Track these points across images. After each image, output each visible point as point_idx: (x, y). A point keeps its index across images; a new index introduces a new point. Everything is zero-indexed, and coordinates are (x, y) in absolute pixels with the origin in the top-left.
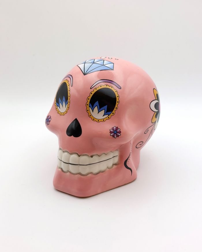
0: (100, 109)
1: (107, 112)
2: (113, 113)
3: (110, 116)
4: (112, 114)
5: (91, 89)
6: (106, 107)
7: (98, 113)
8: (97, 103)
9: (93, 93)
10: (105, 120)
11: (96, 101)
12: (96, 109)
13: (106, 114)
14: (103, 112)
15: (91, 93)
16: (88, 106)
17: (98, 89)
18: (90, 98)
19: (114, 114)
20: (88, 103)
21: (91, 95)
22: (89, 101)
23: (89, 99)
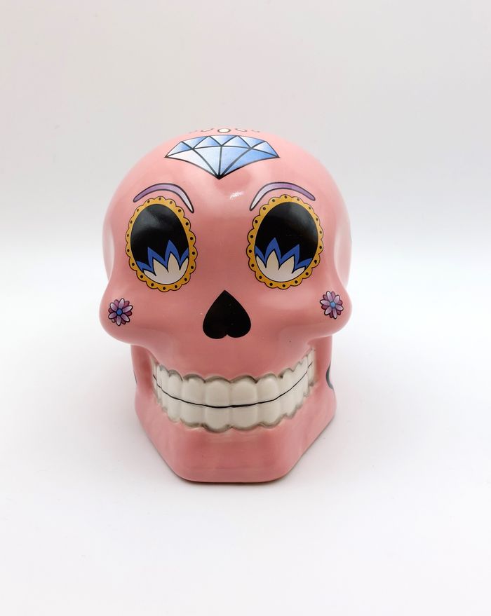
0: (281, 258)
1: (300, 261)
2: (316, 261)
3: (309, 270)
4: (313, 264)
5: (251, 210)
6: (297, 249)
7: (280, 266)
8: (274, 243)
9: (260, 220)
10: (299, 280)
11: (272, 239)
12: (273, 259)
13: (300, 265)
14: (290, 263)
15: (256, 222)
16: (252, 255)
17: (269, 208)
18: (255, 233)
19: (317, 263)
20: (252, 247)
21: (257, 226)
22: (253, 241)
23: (252, 237)
